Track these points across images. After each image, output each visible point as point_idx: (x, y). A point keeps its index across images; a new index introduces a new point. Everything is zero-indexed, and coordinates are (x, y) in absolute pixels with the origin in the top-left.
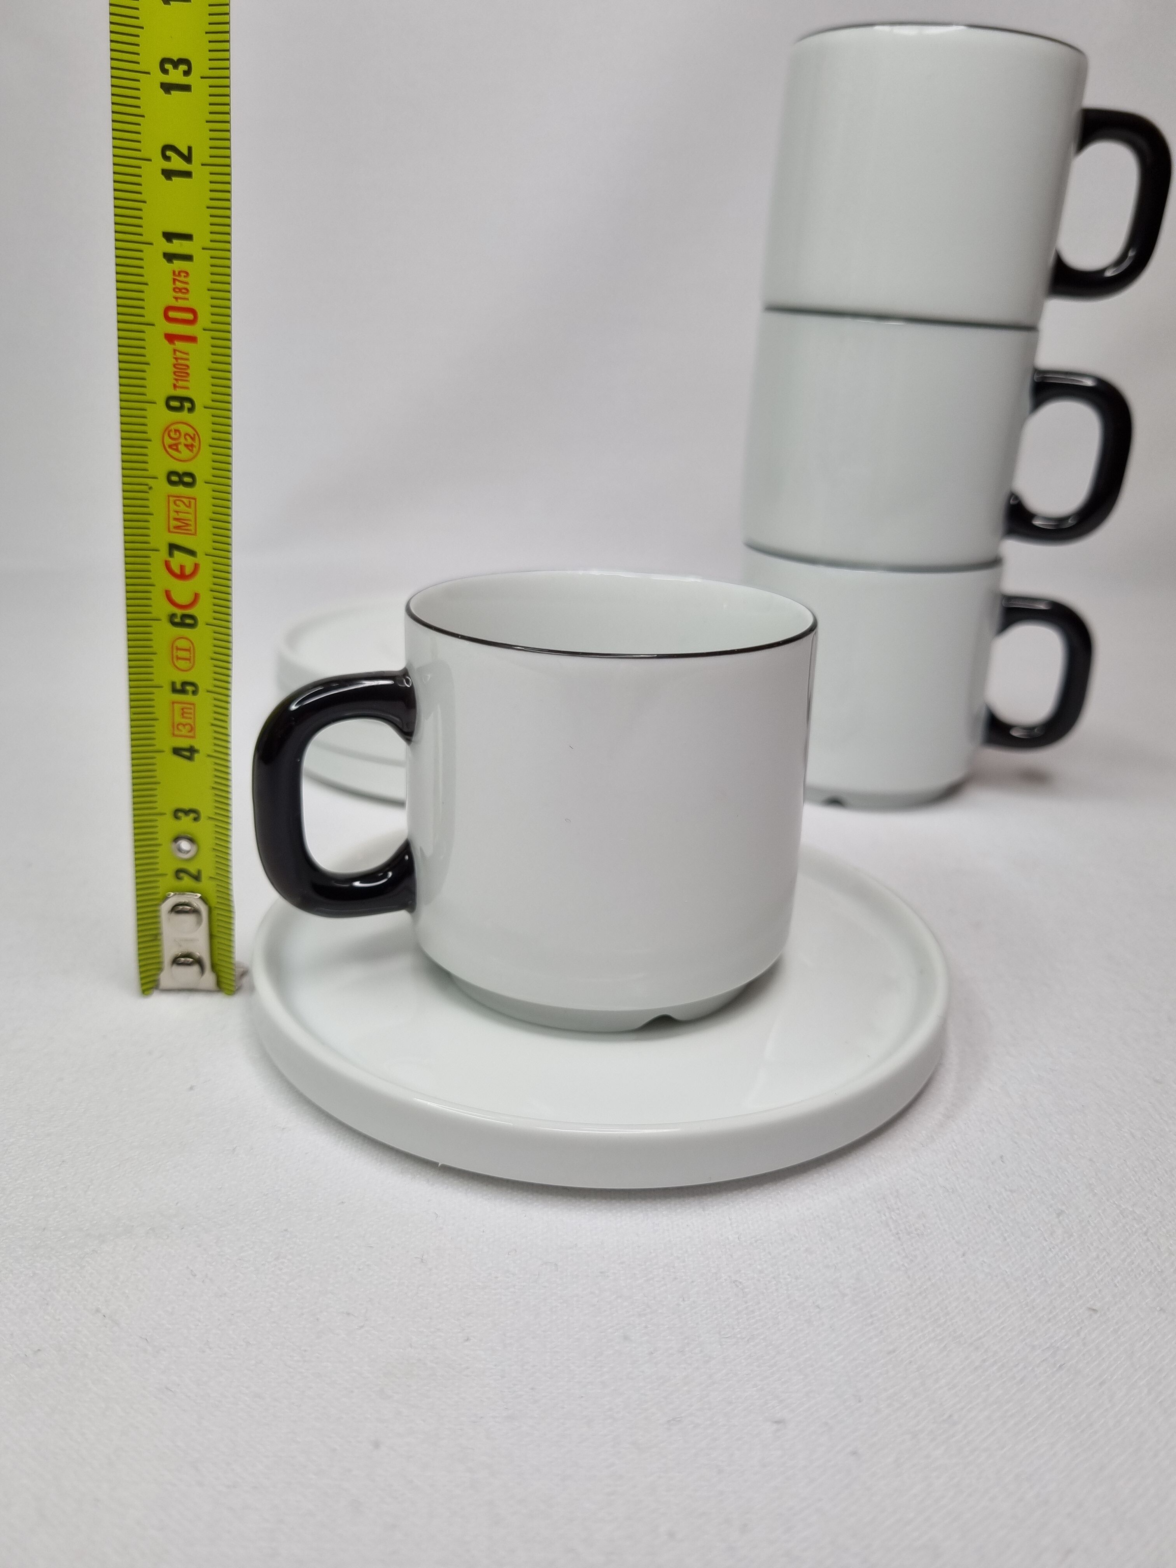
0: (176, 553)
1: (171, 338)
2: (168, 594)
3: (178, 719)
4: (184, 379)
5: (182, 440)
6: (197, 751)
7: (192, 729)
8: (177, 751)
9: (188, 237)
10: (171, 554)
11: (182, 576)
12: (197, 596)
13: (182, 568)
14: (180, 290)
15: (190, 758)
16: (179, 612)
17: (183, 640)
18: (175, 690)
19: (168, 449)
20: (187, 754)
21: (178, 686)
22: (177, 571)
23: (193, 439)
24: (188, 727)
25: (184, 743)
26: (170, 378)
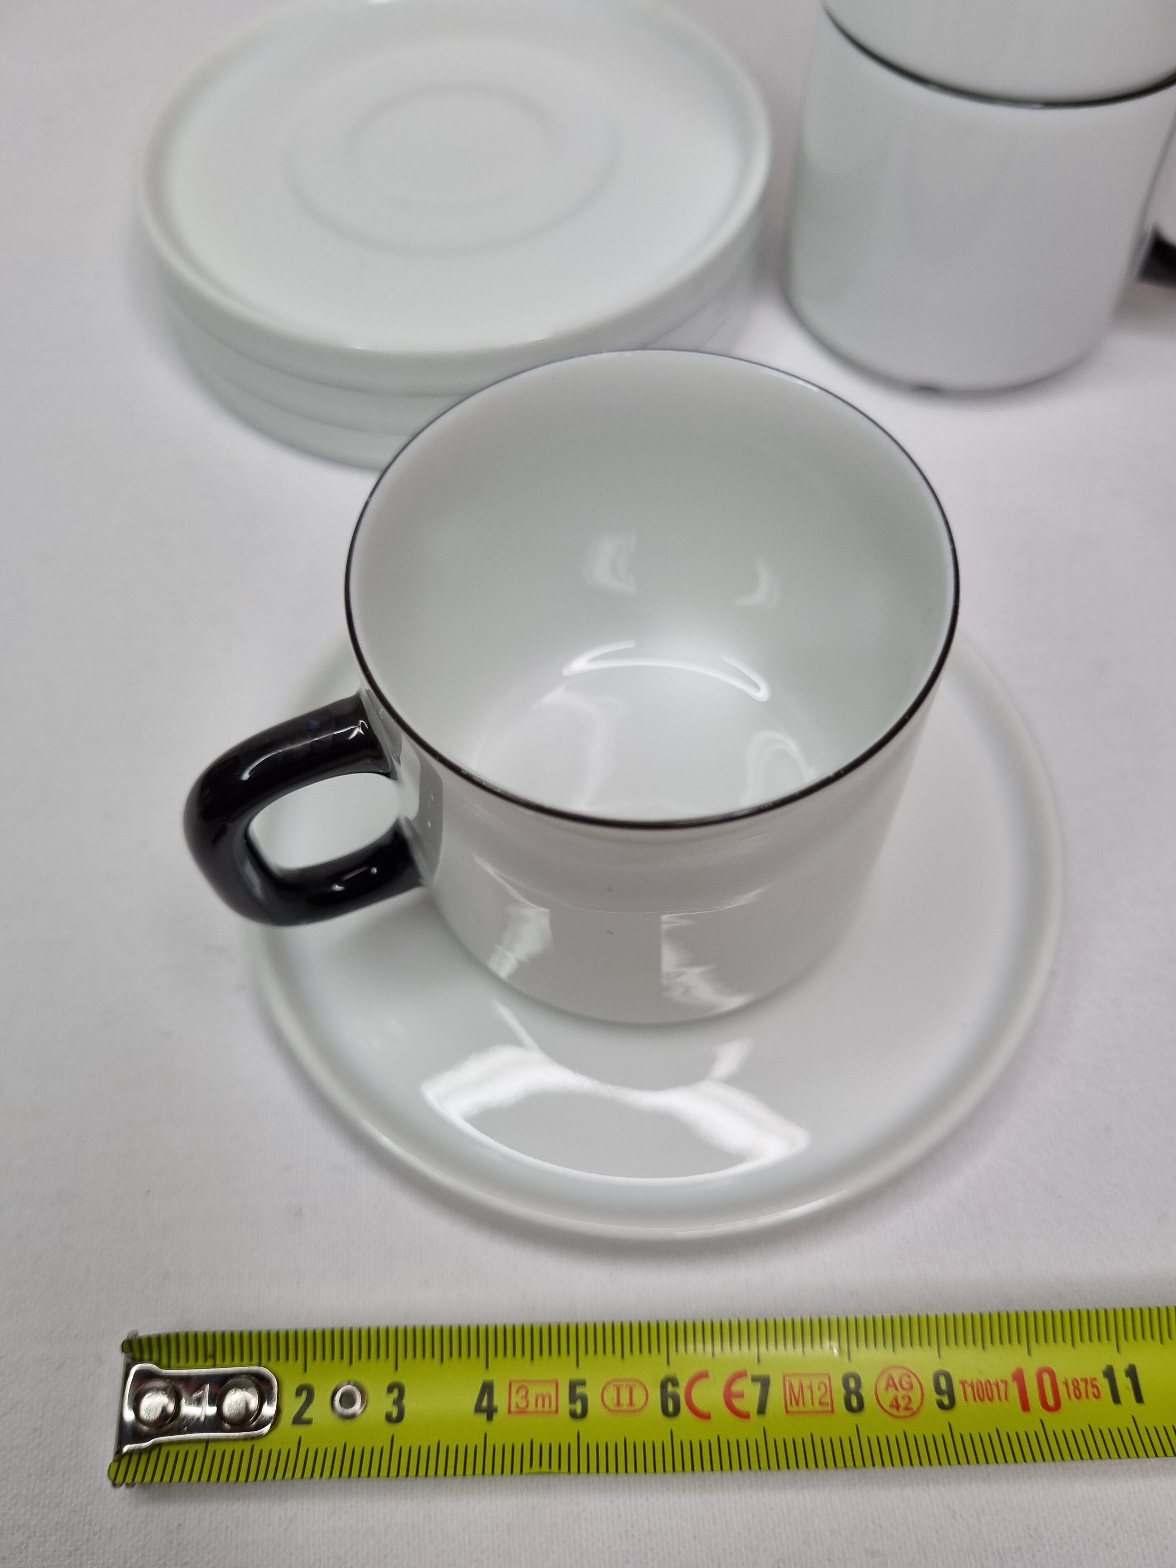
0: (757, 1388)
1: (1019, 1377)
2: (703, 1375)
3: (533, 1391)
4: (977, 1397)
5: (901, 1393)
6: (490, 1418)
7: (522, 1412)
8: (487, 1389)
9: (1139, 1398)
10: (755, 1379)
11: (729, 1398)
12: (705, 1416)
13: (741, 1395)
14: (1077, 1388)
15: (478, 1409)
16: (681, 1391)
17: (644, 1398)
18: (573, 1386)
19: (886, 1375)
20: (485, 1403)
21: (579, 1390)
22: (736, 1388)
23: (907, 1409)
24: (522, 1404)
25: (500, 1399)
26: (971, 1376)
